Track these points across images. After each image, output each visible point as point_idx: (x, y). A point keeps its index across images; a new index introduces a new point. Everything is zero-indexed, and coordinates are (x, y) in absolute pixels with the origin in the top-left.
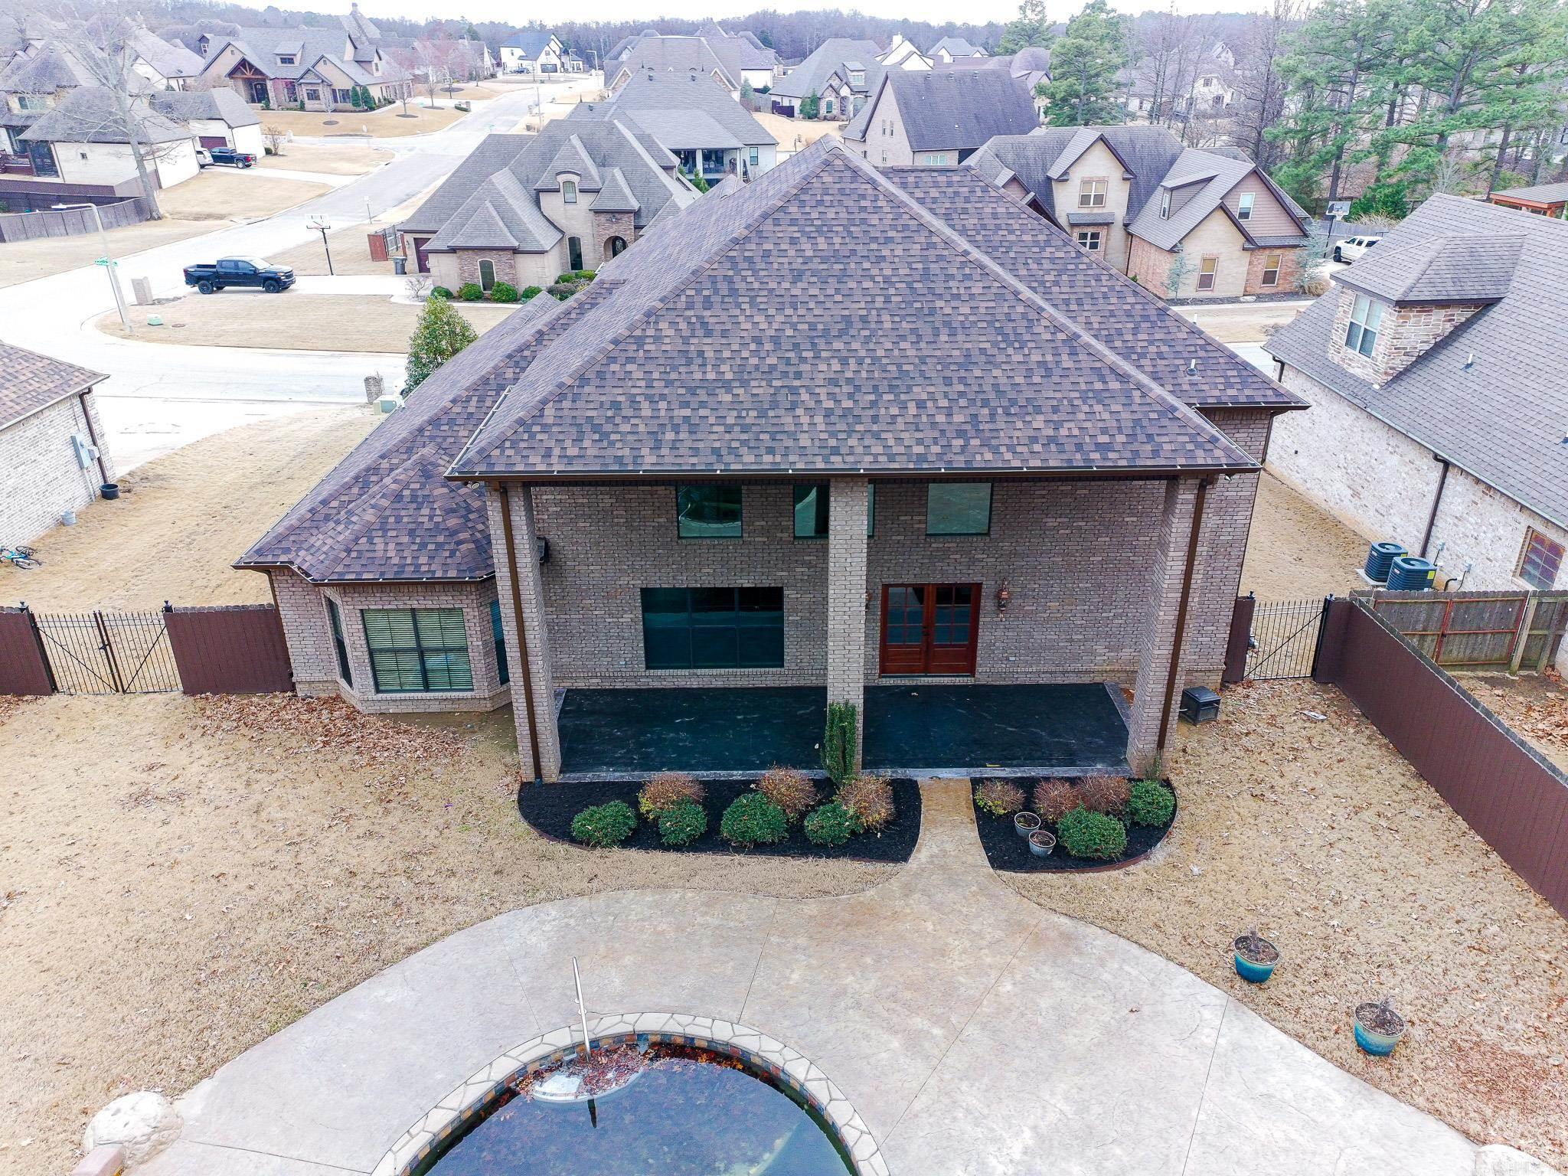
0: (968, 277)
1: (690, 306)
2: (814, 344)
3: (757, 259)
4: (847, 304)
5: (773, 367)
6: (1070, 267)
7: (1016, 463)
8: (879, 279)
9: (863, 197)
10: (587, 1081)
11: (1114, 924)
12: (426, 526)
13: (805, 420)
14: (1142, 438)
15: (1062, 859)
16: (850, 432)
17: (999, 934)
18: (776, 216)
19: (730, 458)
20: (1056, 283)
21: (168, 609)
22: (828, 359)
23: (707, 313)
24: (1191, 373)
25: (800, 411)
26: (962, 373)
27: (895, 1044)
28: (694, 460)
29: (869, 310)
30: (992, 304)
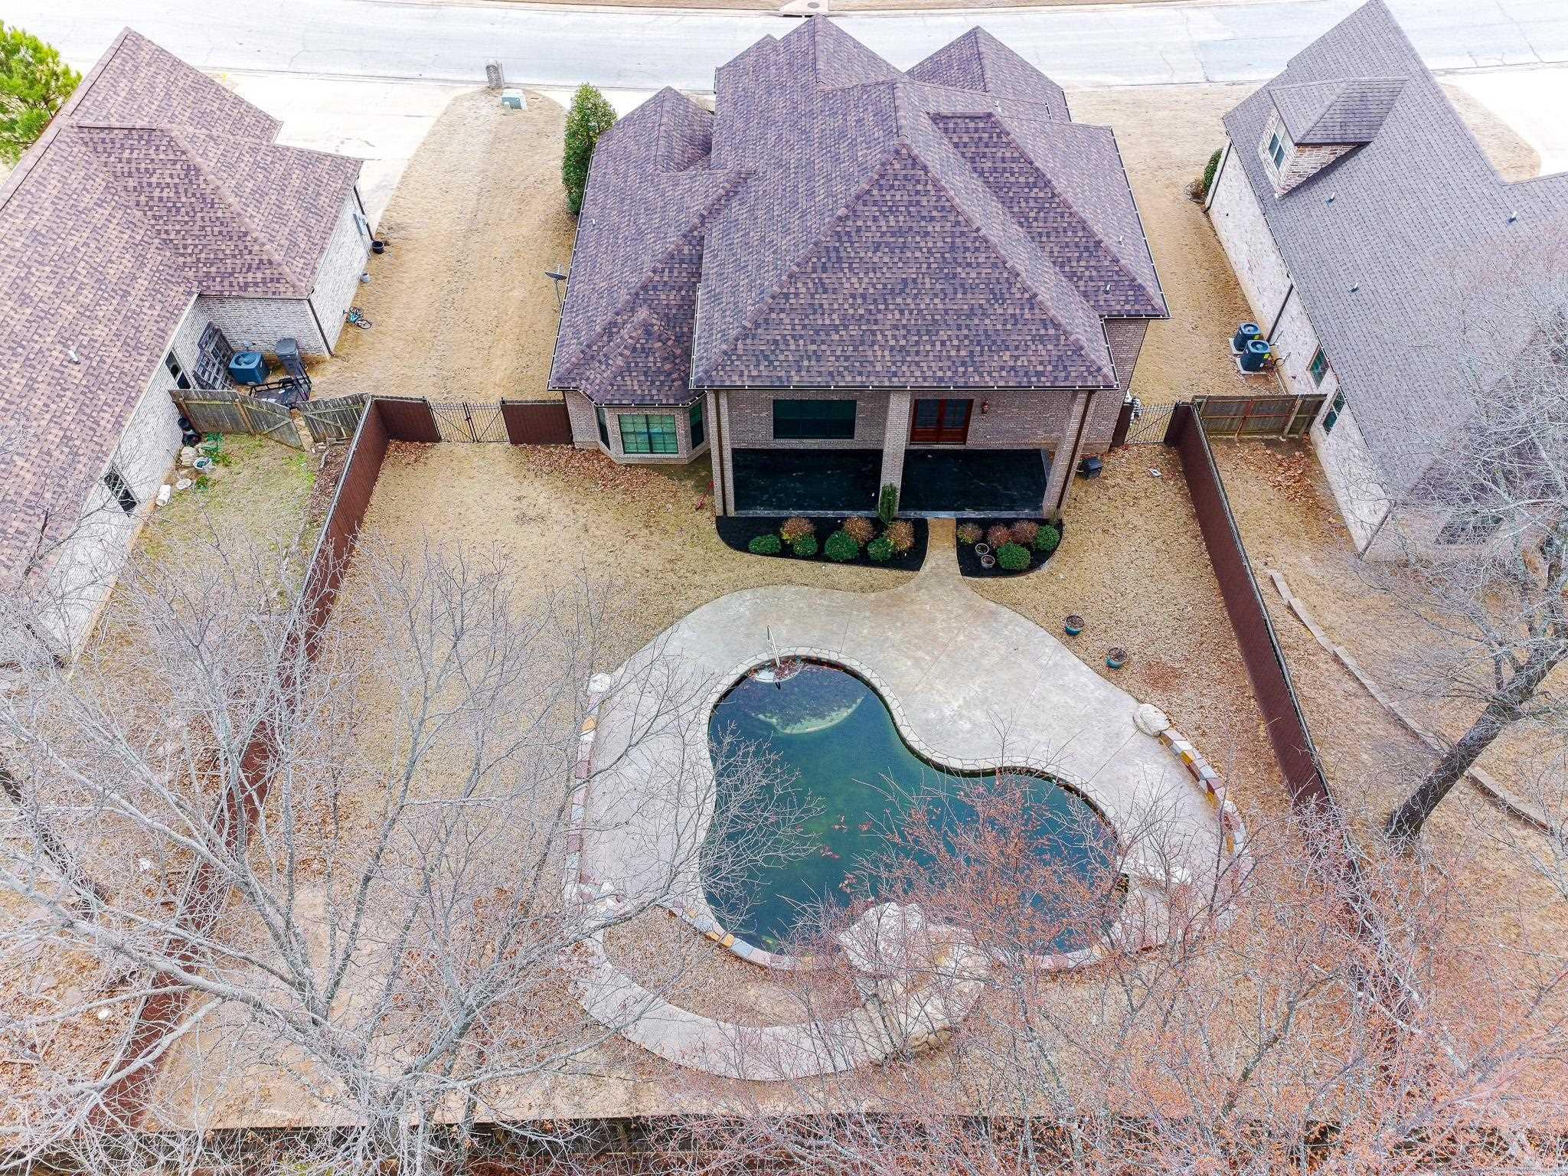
0: (977, 249)
1: (814, 271)
2: (885, 300)
3: (853, 234)
4: (906, 270)
5: (862, 316)
6: (1047, 205)
7: (991, 384)
8: (925, 250)
9: (918, 181)
10: (777, 674)
11: (1015, 605)
12: (653, 369)
13: (879, 353)
14: (1061, 368)
15: (998, 571)
16: (903, 362)
17: (960, 611)
18: (865, 198)
19: (838, 378)
20: (1036, 219)
21: (503, 402)
22: (893, 310)
23: (824, 276)
24: (1107, 292)
25: (876, 347)
26: (968, 322)
27: (909, 663)
28: (819, 379)
29: (918, 274)
30: (989, 271)
